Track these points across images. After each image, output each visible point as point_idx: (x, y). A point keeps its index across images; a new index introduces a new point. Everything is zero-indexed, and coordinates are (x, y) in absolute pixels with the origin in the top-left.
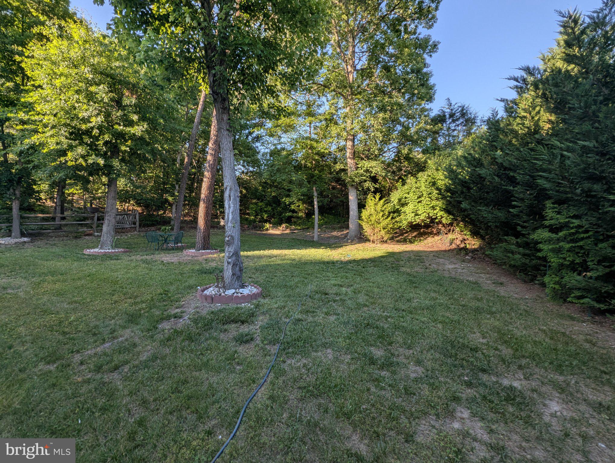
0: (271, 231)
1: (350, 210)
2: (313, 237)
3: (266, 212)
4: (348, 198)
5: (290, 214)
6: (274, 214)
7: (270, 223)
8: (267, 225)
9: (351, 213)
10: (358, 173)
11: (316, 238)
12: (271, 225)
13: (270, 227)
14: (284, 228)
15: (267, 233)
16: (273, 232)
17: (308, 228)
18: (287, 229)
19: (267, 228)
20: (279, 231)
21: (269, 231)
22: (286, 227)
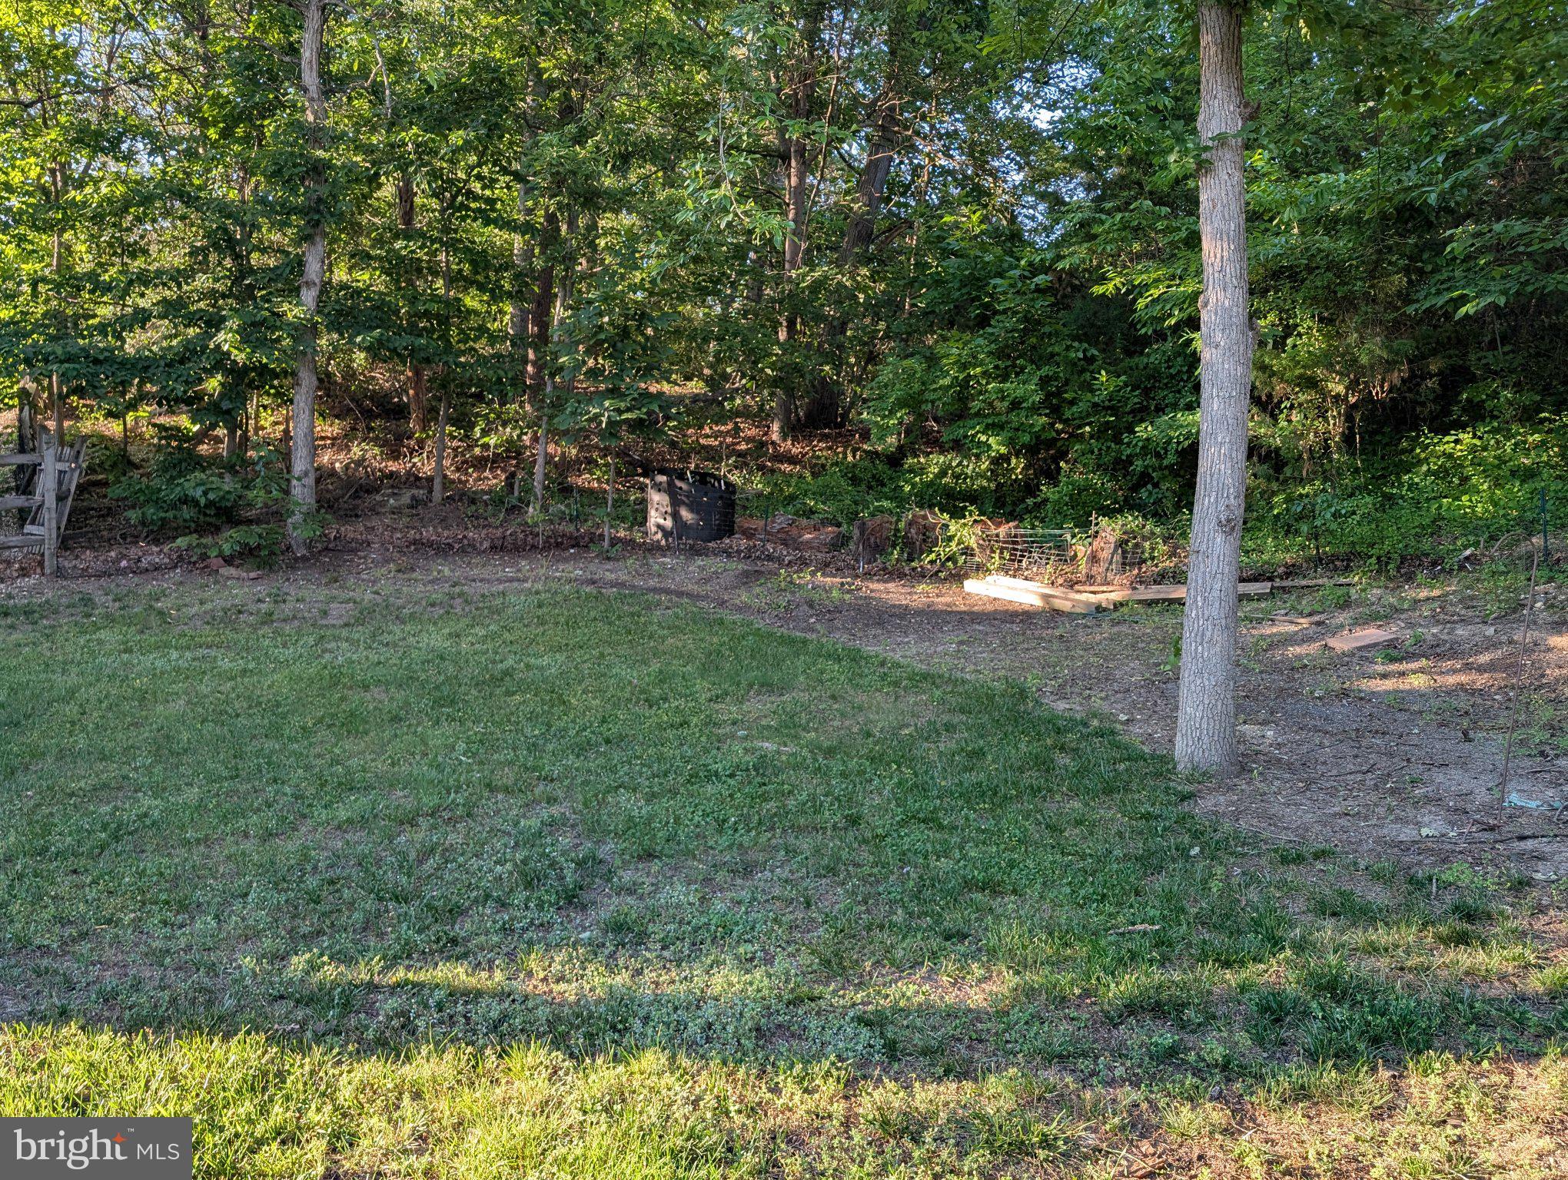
0: (991, 588)
8: (963, 531)
12: (1003, 530)
13: (987, 541)
14: (1105, 555)
15: (942, 597)
16: (994, 593)
17: (1318, 561)
18: (1132, 565)
19: (967, 551)
20: (1060, 581)
21: (971, 585)
22: (1121, 544)
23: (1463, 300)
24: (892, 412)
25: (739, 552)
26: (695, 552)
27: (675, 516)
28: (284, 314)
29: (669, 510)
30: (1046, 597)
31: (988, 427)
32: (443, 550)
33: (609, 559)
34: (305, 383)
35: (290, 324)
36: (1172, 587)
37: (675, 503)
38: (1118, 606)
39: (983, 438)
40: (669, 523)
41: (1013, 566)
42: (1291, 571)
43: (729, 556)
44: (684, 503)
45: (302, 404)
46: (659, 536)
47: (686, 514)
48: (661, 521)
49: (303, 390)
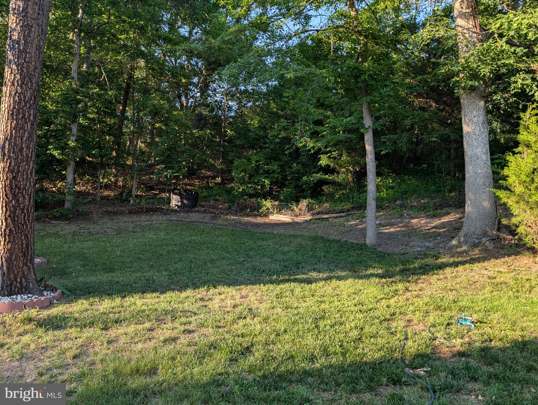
0: (276, 217)
1: (467, 159)
2: (363, 232)
3: (267, 173)
4: (461, 129)
5: (319, 176)
6: (285, 178)
7: (275, 198)
8: (268, 204)
9: (470, 170)
10: (488, 50)
11: (370, 239)
12: (277, 203)
13: (273, 206)
14: (304, 208)
15: (266, 220)
16: (278, 218)
17: (353, 208)
18: (311, 211)
19: (268, 209)
20: (293, 215)
21: (271, 217)
22: (307, 206)
23: (382, 151)
24: (240, 173)
25: (201, 211)
26: (188, 212)
27: (182, 202)
28: (69, 144)
29: (180, 200)
30: (292, 219)
31: (265, 177)
32: (115, 213)
33: (166, 214)
34: (72, 165)
35: (71, 147)
36: (322, 215)
37: (182, 198)
38: (310, 220)
39: (264, 180)
40: (180, 204)
41: (279, 212)
42: (348, 210)
43: (199, 212)
44: (184, 198)
45: (71, 171)
46: (176, 208)
47: (185, 201)
48: (177, 204)
49: (71, 167)
